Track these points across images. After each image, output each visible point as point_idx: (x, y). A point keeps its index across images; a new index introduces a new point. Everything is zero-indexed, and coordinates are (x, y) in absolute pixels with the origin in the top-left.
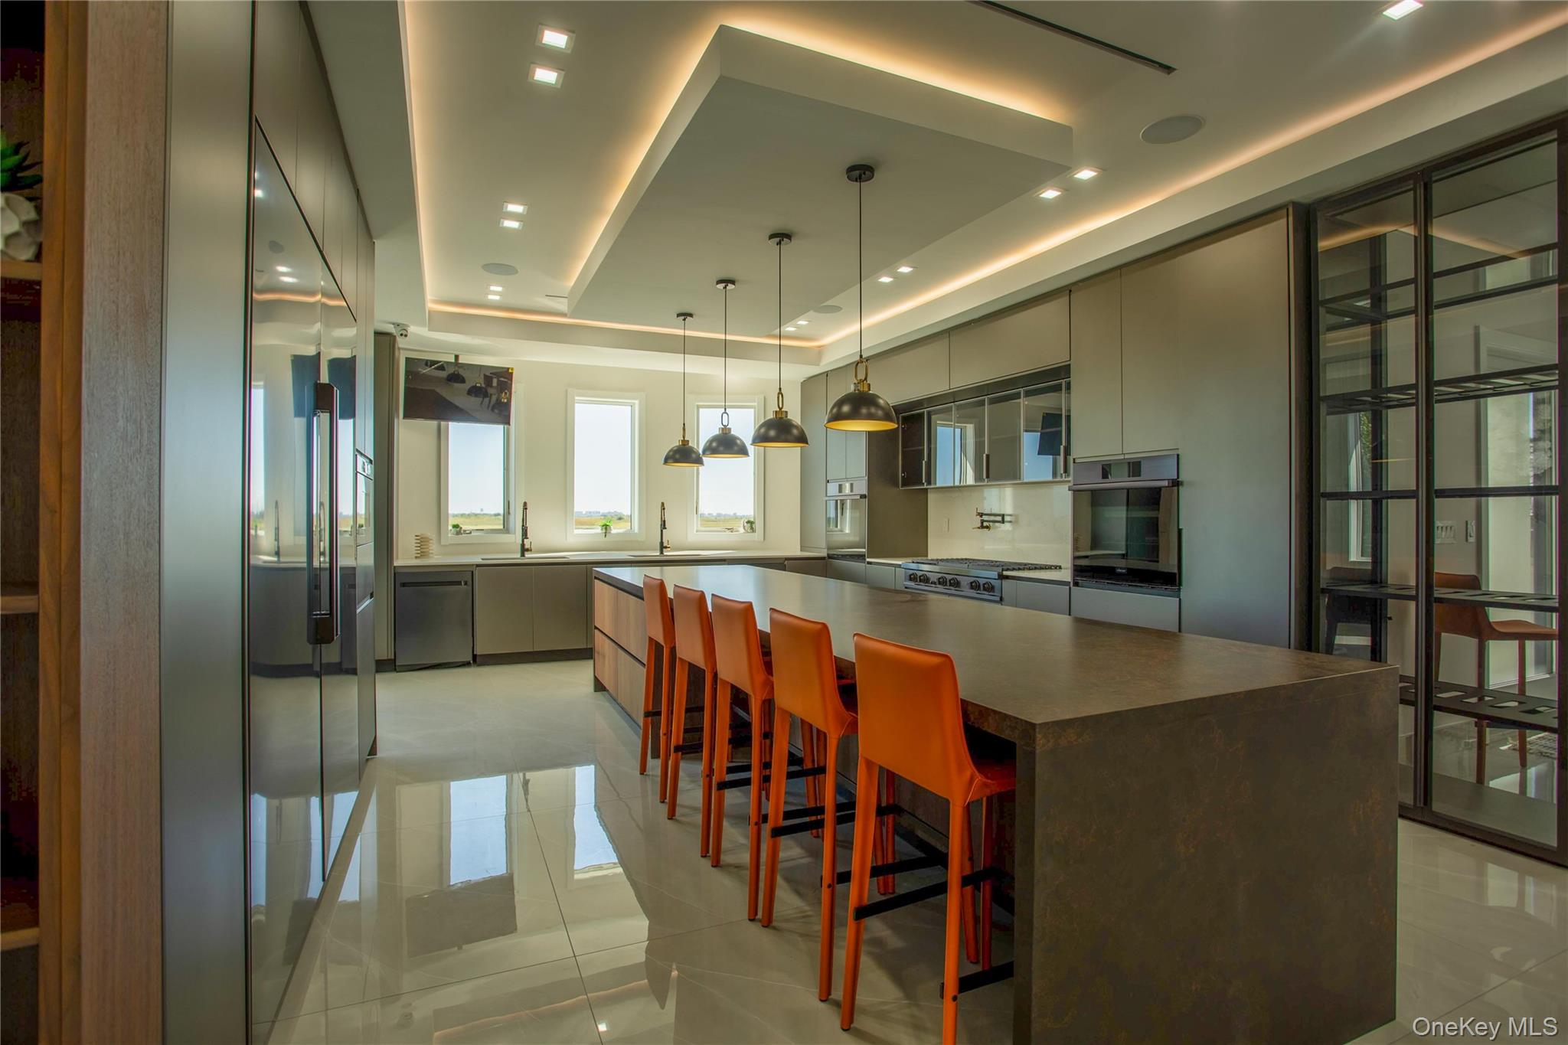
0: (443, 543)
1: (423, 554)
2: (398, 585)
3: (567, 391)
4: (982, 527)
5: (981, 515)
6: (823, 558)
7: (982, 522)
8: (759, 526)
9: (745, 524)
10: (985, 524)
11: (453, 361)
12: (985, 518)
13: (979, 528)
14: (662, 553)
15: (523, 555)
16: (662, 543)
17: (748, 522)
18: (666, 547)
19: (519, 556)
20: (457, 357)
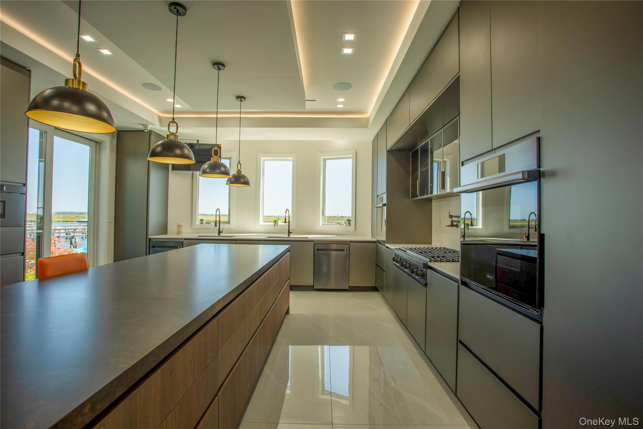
0: (193, 228)
1: (179, 233)
2: (151, 247)
3: (257, 155)
4: (452, 225)
5: (451, 217)
6: (375, 242)
7: (452, 223)
8: (353, 223)
9: (346, 221)
10: (455, 223)
11: (196, 143)
12: (454, 219)
13: (449, 226)
14: (289, 235)
15: (219, 234)
16: (289, 230)
17: (348, 220)
18: (291, 233)
19: (217, 235)
20: (198, 141)
